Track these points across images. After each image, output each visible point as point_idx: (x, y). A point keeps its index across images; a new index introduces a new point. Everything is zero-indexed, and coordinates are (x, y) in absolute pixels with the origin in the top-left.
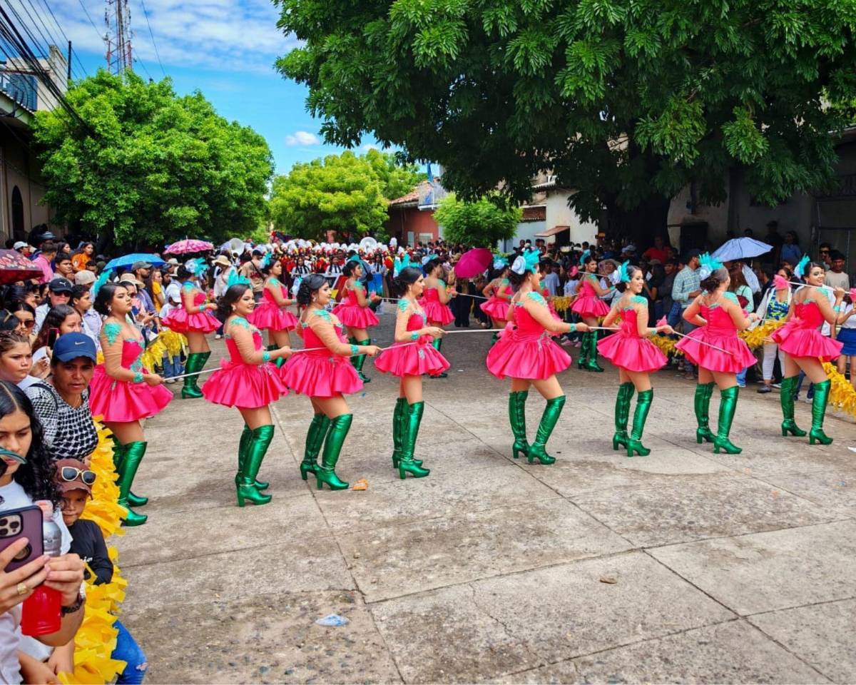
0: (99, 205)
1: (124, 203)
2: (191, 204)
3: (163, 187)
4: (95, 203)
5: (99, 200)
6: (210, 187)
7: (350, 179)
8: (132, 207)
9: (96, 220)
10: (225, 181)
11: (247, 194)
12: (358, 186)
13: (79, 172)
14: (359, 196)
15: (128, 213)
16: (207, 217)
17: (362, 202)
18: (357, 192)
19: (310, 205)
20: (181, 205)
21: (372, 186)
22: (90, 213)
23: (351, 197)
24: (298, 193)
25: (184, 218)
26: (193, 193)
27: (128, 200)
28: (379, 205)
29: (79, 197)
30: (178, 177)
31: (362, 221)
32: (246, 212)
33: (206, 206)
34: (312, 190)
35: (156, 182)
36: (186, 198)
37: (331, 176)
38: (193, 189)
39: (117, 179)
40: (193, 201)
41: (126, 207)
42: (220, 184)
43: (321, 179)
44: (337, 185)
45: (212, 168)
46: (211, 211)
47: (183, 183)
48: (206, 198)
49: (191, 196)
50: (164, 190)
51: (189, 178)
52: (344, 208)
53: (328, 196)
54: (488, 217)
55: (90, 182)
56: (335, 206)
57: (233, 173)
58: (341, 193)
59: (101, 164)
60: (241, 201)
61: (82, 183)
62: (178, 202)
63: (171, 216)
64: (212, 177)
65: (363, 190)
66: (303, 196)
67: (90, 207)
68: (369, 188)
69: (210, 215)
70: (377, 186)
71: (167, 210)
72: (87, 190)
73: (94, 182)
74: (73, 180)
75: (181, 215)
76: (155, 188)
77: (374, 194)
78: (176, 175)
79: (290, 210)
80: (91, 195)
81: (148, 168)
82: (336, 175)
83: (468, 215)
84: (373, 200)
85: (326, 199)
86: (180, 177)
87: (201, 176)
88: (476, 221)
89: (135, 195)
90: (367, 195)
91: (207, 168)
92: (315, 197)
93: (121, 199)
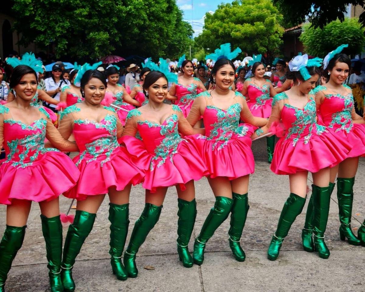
0: (45, 31)
1: (60, 29)
2: (106, 30)
3: (86, 18)
4: (43, 30)
5: (45, 27)
6: (119, 17)
7: (255, 13)
8: (66, 32)
9: (44, 41)
10: (129, 13)
11: (148, 23)
12: (261, 18)
13: (32, 9)
14: (261, 26)
15: (63, 36)
16: (117, 39)
17: (262, 30)
18: (258, 23)
19: (225, 34)
20: (99, 31)
21: (271, 18)
22: (40, 36)
23: (254, 27)
24: (218, 25)
25: (99, 40)
26: (107, 22)
27: (63, 27)
28: (276, 32)
29: (32, 26)
30: (97, 11)
31: (261, 45)
32: (148, 36)
33: (116, 31)
34: (228, 23)
35: (80, 15)
36: (103, 26)
37: (242, 12)
38: (107, 19)
39: (57, 13)
40: (107, 27)
41: (62, 32)
42: (125, 15)
43: (235, 14)
44: (245, 18)
45: (120, 5)
46: (120, 35)
47: (100, 15)
48: (116, 25)
49: (106, 25)
50: (87, 20)
51: (104, 12)
52: (248, 36)
53: (239, 26)
54: (339, 37)
55: (39, 15)
56: (242, 34)
57: (135, 8)
58: (247, 25)
59: (46, 3)
60: (142, 28)
61: (35, 16)
62: (97, 28)
63: (92, 38)
64: (120, 11)
65: (264, 22)
66: (221, 27)
67: (40, 33)
68: (267, 20)
69: (120, 38)
70: (274, 18)
71: (89, 34)
72: (38, 21)
73: (42, 15)
74: (28, 14)
75: (98, 37)
76: (80, 19)
77: (272, 24)
78: (96, 9)
79: (212, 37)
80: (40, 24)
81: (76, 5)
82: (245, 11)
83: (323, 36)
84: (271, 29)
85: (237, 29)
86: (98, 11)
87: (112, 10)
88: (329, 40)
89: (67, 24)
90: (266, 25)
91: (117, 4)
92: (229, 28)
93: (59, 27)
